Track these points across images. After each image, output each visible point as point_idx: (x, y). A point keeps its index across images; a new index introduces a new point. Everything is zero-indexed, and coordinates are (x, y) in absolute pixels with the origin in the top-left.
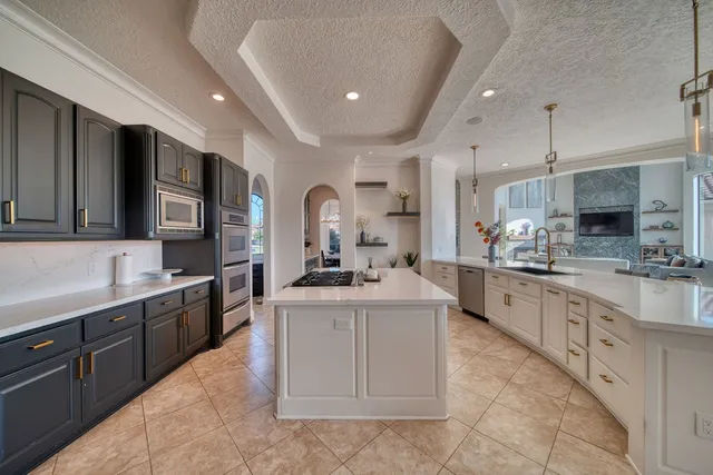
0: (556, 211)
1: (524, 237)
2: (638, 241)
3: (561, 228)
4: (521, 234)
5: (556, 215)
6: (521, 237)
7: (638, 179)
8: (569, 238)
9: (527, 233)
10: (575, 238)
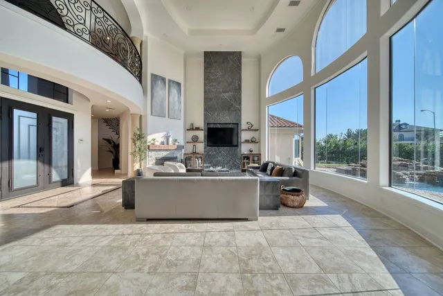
0: (192, 124)
1: (165, 147)
2: (241, 151)
3: (195, 139)
4: (163, 143)
5: (192, 128)
6: (163, 147)
7: (240, 104)
8: (201, 148)
9: (168, 144)
10: (205, 148)
